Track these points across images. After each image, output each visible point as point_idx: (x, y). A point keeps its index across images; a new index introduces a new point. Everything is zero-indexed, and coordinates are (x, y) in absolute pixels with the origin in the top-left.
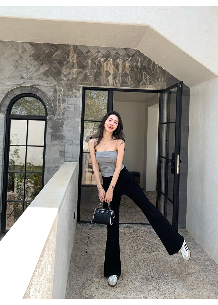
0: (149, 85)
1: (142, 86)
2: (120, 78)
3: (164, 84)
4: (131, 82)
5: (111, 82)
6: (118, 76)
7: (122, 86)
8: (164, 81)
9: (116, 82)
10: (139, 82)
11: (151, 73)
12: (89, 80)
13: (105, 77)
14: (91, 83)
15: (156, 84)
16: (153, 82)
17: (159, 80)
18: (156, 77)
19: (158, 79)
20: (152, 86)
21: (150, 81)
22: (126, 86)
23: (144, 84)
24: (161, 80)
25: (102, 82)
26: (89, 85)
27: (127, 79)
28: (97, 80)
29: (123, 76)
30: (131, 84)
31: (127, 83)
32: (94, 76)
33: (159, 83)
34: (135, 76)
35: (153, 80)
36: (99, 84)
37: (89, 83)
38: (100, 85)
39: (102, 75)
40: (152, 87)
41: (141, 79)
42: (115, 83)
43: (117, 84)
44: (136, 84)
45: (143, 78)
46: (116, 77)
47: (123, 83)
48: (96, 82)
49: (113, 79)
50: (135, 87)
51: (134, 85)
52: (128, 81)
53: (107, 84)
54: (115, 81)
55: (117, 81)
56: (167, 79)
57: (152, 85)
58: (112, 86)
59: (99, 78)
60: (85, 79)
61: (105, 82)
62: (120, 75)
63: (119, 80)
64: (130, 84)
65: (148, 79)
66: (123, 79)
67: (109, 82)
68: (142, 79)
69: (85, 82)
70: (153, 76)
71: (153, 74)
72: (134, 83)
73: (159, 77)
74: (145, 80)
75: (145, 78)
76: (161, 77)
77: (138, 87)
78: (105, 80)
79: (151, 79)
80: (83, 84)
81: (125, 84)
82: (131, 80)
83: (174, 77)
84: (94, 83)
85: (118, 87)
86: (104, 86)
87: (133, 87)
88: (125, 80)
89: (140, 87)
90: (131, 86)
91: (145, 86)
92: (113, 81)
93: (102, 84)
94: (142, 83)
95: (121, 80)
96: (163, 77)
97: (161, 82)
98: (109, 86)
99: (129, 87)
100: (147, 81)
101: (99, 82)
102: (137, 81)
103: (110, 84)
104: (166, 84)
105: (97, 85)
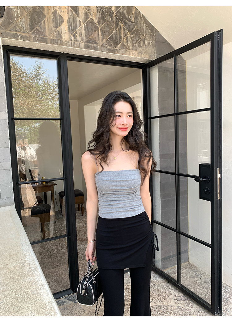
0: (132, 49)
1: (121, 51)
2: (83, 32)
3: (153, 50)
4: (102, 40)
5: (66, 36)
6: (78, 25)
7: (87, 47)
8: (153, 45)
9: (75, 38)
10: (116, 43)
11: (133, 29)
12: (18, 27)
13: (52, 26)
14: (24, 35)
15: (141, 49)
17: (146, 42)
18: (142, 37)
19: (144, 40)
20: (136, 53)
21: (132, 42)
22: (95, 49)
23: (124, 47)
24: (149, 44)
25: (48, 35)
26: (20, 38)
27: (96, 35)
28: (37, 30)
29: (87, 28)
30: (103, 46)
31: (95, 43)
32: (29, 20)
33: (146, 47)
34: (109, 31)
35: (136, 42)
36: (42, 38)
37: (21, 35)
38: (44, 40)
39: (46, 19)
40: (136, 54)
41: (118, 37)
42: (73, 41)
43: (78, 43)
44: (111, 45)
45: (122, 35)
46: (75, 28)
47: (88, 42)
48: (34, 33)
49: (69, 31)
50: (110, 51)
51: (109, 48)
52: (97, 39)
53: (59, 41)
54: (74, 36)
55: (78, 37)
56: (156, 42)
57: (136, 50)
58: (68, 45)
59: (40, 26)
60: (10, 24)
61: (54, 36)
62: (82, 24)
63: (81, 35)
64: (101, 44)
65: (129, 38)
66: (88, 35)
67: (61, 37)
68: (120, 38)
69: (10, 30)
70: (137, 35)
71: (137, 30)
72: (108, 44)
73: (146, 37)
74: (124, 40)
75: (125, 37)
76: (148, 38)
77: (115, 52)
78: (54, 32)
79: (134, 40)
80: (6, 36)
81: (92, 43)
82: (102, 37)
83: (166, 41)
84: (31, 36)
85: (80, 48)
86: (52, 43)
87: (107, 50)
88: (92, 37)
89: (117, 52)
90: (103, 48)
91: (126, 52)
92: (70, 35)
93: (49, 40)
94: (121, 45)
95: (84, 34)
96: (150, 38)
97: (148, 47)
98: (62, 45)
99: (100, 50)
100: (128, 42)
101: (41, 35)
102: (113, 41)
103: (64, 41)
104: (155, 52)
105: (37, 39)
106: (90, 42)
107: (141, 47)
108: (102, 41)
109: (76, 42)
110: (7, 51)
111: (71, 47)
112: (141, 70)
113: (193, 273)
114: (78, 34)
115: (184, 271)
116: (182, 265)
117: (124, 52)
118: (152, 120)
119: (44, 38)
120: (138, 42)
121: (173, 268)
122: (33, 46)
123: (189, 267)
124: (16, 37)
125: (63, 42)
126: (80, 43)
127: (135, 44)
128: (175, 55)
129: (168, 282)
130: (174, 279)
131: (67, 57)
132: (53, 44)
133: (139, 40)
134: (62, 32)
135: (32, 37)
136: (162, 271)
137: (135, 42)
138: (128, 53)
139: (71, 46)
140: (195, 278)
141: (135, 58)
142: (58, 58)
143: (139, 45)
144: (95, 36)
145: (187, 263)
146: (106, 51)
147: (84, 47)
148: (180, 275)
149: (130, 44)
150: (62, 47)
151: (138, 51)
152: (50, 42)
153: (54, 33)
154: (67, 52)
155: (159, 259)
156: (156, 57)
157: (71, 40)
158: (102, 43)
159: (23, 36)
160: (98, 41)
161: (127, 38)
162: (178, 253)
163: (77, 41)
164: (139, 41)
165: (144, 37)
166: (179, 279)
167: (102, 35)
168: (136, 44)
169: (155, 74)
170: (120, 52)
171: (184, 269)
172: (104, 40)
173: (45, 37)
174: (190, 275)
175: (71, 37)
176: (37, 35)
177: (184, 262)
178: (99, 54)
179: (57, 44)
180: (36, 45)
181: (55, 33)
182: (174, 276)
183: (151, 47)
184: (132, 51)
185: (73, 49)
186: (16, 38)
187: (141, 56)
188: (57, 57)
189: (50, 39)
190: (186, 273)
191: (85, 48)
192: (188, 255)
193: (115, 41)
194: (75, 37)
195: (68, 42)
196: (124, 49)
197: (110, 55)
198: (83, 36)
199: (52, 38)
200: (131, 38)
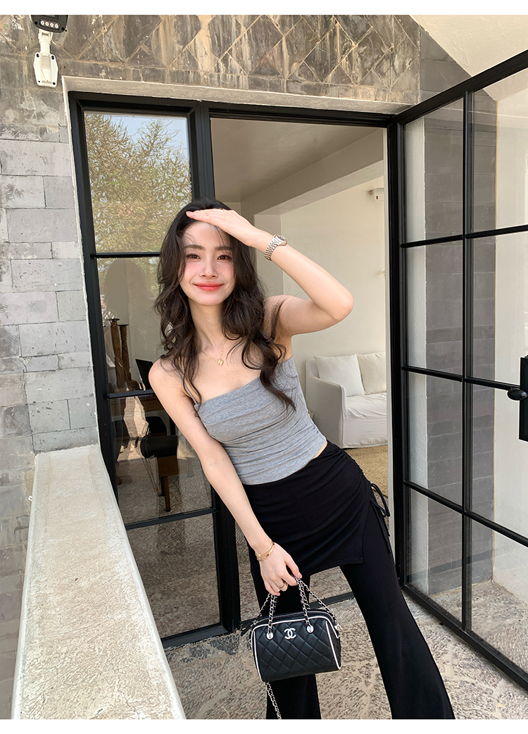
0: (362, 83)
1: (334, 88)
2: (246, 49)
3: (414, 81)
4: (290, 65)
5: (206, 62)
6: (234, 35)
7: (255, 84)
8: (413, 67)
9: (226, 66)
10: (323, 70)
11: (364, 33)
12: (101, 48)
13: (175, 40)
14: (113, 66)
15: (385, 80)
16: (376, 70)
17: (397, 63)
18: (386, 51)
19: (391, 58)
20: (371, 90)
21: (363, 65)
22: (274, 87)
23: (342, 78)
24: (404, 66)
25: (164, 63)
26: (103, 74)
27: (276, 54)
28: (142, 52)
29: (256, 40)
30: (292, 80)
31: (274, 72)
32: (122, 31)
33: (397, 75)
34: (307, 42)
35: (372, 65)
36: (153, 70)
37: (105, 67)
38: (156, 76)
39: (161, 26)
40: (372, 93)
41: (329, 54)
42: (222, 72)
43: (235, 76)
44: (310, 77)
45: (338, 50)
46: (228, 42)
47: (258, 71)
48: (134, 60)
49: (213, 50)
50: (309, 90)
51: (306, 82)
52: (278, 63)
53: (191, 75)
54: (225, 60)
55: (234, 63)
56: (422, 61)
57: (371, 84)
58: (212, 84)
59: (148, 43)
60: (82, 43)
61: (180, 65)
62: (244, 30)
63: (240, 57)
64: (287, 75)
65: (355, 56)
66: (257, 55)
67: (195, 65)
68: (334, 57)
69: (83, 58)
70: (375, 47)
71: (373, 35)
72: (305, 74)
73: (396, 51)
74: (344, 62)
75: (344, 53)
76: (400, 52)
77: (320, 91)
78: (180, 55)
79: (366, 60)
80: (73, 72)
81: (265, 74)
82: (290, 58)
83: (447, 55)
84: (129, 68)
85: (238, 88)
86: (174, 81)
87: (301, 89)
88: (266, 59)
89: (326, 93)
90: (291, 84)
91: (347, 90)
92: (215, 59)
93: (168, 73)
94: (335, 75)
95: (248, 55)
96: (408, 52)
97: (402, 75)
98: (198, 83)
99: (285, 91)
100: (352, 65)
101: (151, 64)
102: (315, 66)
103: (202, 73)
104: (419, 85)
105: (141, 75)
106: (262, 73)
107: (383, 75)
108: (290, 67)
109: (229, 76)
110: (78, 105)
111: (219, 86)
112: (385, 131)
113: (501, 607)
114: (234, 55)
115: (481, 600)
116: (476, 587)
117: (342, 91)
118: (410, 249)
119: (157, 71)
120: (376, 64)
121: (454, 593)
122: (133, 90)
123: (493, 591)
124: (95, 71)
125: (199, 76)
126: (238, 77)
127: (370, 69)
128: (467, 93)
129: (441, 624)
130: (454, 618)
131: (210, 110)
132: (178, 82)
133: (378, 58)
134: (198, 54)
135: (130, 70)
136: (429, 598)
137: (370, 63)
138: (351, 91)
139: (217, 84)
140: (506, 618)
141: (368, 103)
142: (189, 114)
143: (380, 71)
144: (273, 58)
145: (487, 583)
146: (300, 91)
147: (247, 86)
148: (470, 609)
149: (358, 70)
150: (197, 89)
151: (376, 85)
152: (170, 78)
153: (178, 58)
154: (211, 99)
155: (422, 569)
156: (422, 98)
157: (219, 71)
158: (290, 73)
159: (110, 68)
160: (281, 69)
161: (350, 56)
162: (466, 560)
163: (232, 73)
164: (378, 62)
165: (392, 49)
166: (467, 619)
167: (290, 53)
168: (372, 70)
169: (417, 138)
170: (332, 90)
171: (480, 597)
172: (295, 64)
173: (159, 69)
174: (495, 611)
175: (218, 64)
176: (140, 64)
177: (481, 581)
178: (283, 98)
179: (187, 81)
180: (139, 87)
181: (182, 56)
182: (457, 612)
183: (409, 74)
184: (362, 87)
185: (223, 92)
186: (95, 74)
187: (384, 99)
188: (188, 112)
189: (170, 71)
190: (485, 606)
191: (251, 87)
192: (491, 563)
193: (321, 64)
194: (227, 63)
195: (211, 76)
196: (342, 83)
197: (310, 100)
198: (244, 58)
199: (174, 69)
200: (359, 54)
